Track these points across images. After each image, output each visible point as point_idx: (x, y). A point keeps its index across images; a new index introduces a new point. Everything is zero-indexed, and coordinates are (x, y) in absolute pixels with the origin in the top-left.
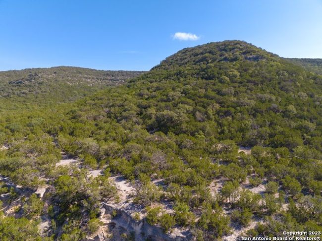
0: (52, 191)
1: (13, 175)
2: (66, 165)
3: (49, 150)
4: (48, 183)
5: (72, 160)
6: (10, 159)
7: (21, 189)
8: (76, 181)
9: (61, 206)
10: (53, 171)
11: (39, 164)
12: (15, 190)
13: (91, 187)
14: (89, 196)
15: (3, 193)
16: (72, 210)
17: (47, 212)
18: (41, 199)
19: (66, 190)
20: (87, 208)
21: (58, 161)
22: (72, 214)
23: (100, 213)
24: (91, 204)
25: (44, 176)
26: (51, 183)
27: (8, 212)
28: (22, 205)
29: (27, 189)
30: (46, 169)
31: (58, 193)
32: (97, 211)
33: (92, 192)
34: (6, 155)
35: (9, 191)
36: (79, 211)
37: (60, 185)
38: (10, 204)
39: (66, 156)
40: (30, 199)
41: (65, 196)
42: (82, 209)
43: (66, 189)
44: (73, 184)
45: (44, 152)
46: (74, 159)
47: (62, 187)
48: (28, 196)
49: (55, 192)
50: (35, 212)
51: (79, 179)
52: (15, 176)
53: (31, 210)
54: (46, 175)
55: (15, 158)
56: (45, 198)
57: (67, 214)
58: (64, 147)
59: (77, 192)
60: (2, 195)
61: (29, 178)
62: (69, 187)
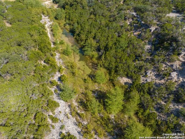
4: (158, 25)
10: (163, 18)
14: (179, 41)
21: (169, 13)
25: (157, 20)
26: (159, 25)
30: (160, 16)
31: (161, 33)
39: (175, 10)
40: (146, 31)
44: (172, 30)
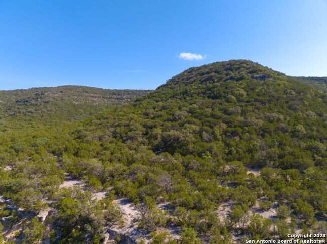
0: (54, 214)
1: (15, 197)
2: (70, 187)
3: (53, 171)
5: (76, 182)
6: (13, 180)
7: (23, 212)
8: (80, 204)
9: (63, 231)
11: (42, 185)
12: (17, 213)
13: (95, 211)
15: (4, 217)
16: (75, 235)
17: (49, 237)
18: (43, 223)
19: (69, 214)
20: (90, 233)
22: (75, 239)
23: (104, 238)
24: (95, 229)
27: (8, 237)
28: (23, 229)
29: (29, 212)
32: (100, 236)
33: (95, 216)
34: (9, 176)
35: (10, 214)
36: (82, 237)
37: (63, 208)
38: (11, 228)
41: (67, 219)
42: (85, 234)
43: (69, 212)
45: (48, 173)
46: (79, 180)
47: (66, 209)
48: (30, 219)
49: (58, 216)
50: (36, 237)
51: (82, 202)
52: (17, 198)
53: (32, 235)
54: (49, 197)
55: (18, 179)
56: (47, 222)
57: (69, 240)
58: (68, 168)
59: (80, 216)
60: (3, 219)
61: (31, 200)
62: (72, 211)
